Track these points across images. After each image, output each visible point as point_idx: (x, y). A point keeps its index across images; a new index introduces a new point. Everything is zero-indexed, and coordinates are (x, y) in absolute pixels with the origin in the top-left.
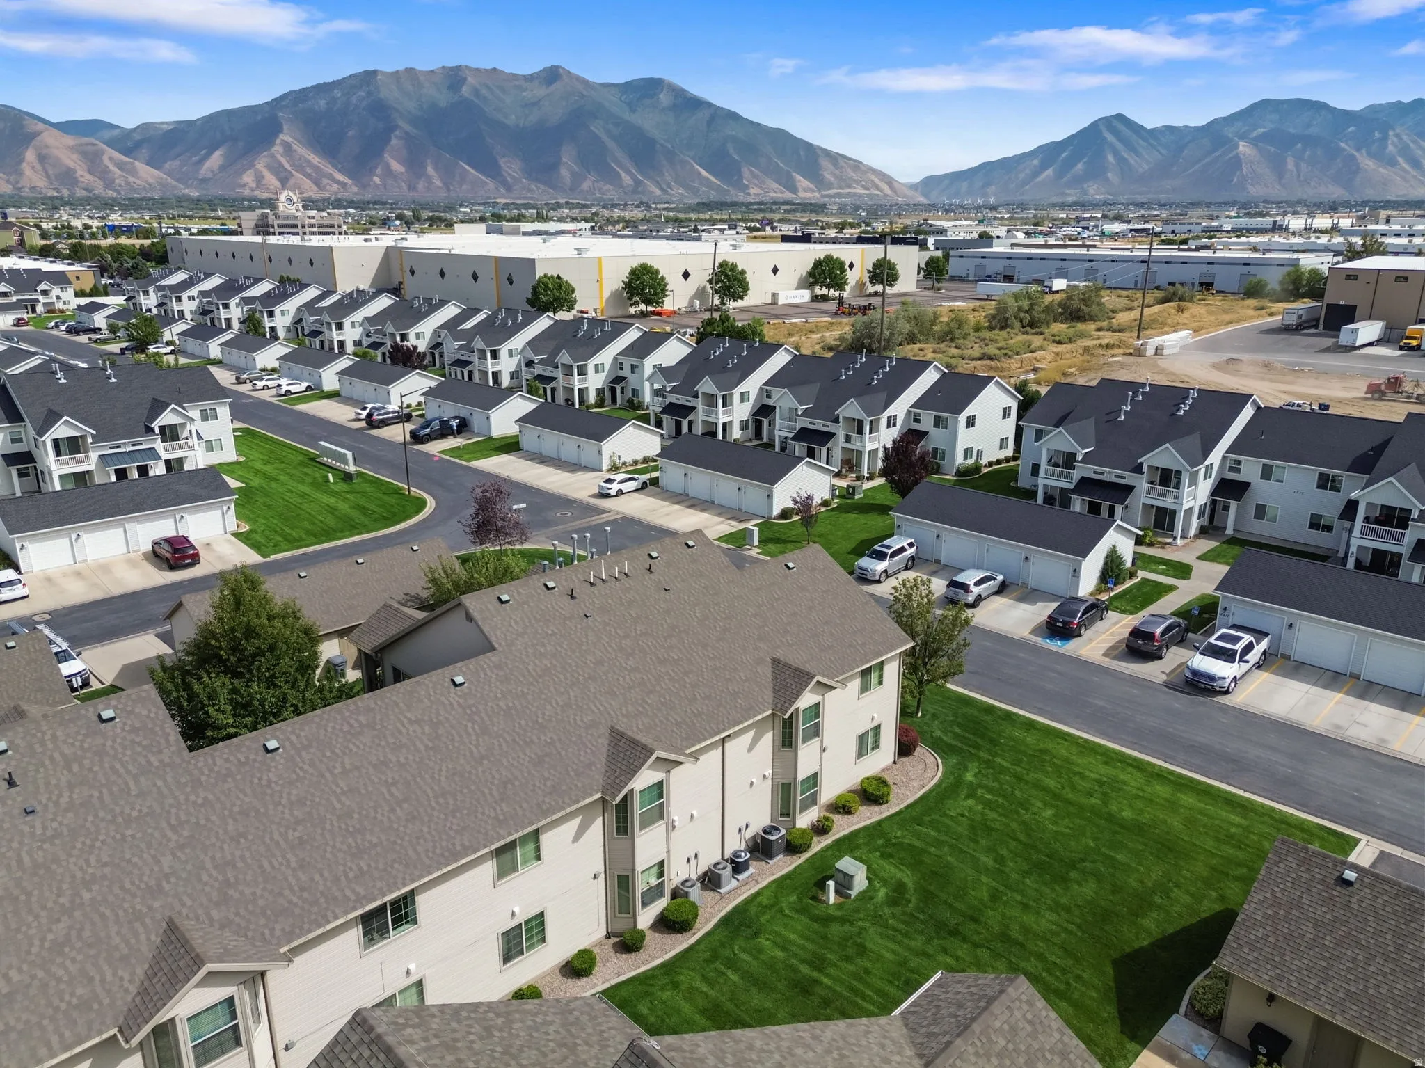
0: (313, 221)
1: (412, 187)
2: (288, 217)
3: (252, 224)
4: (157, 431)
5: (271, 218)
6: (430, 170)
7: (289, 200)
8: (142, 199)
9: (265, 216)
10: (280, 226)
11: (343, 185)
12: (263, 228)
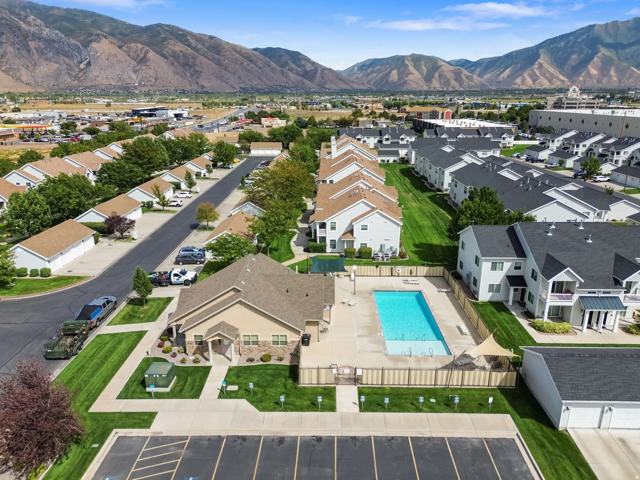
0: (585, 101)
2: (572, 99)
5: (564, 99)
7: (574, 91)
9: (560, 99)
10: (567, 104)
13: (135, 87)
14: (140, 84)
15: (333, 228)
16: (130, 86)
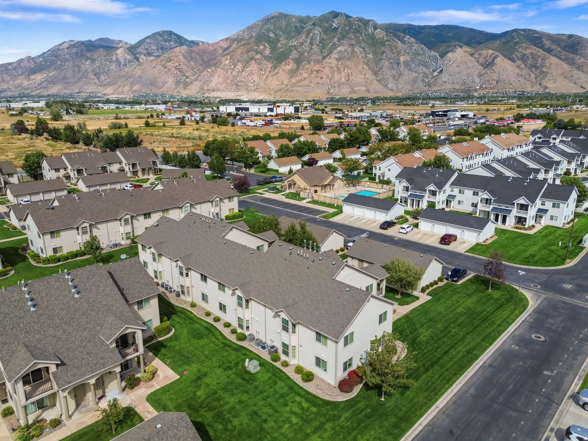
15: (380, 170)
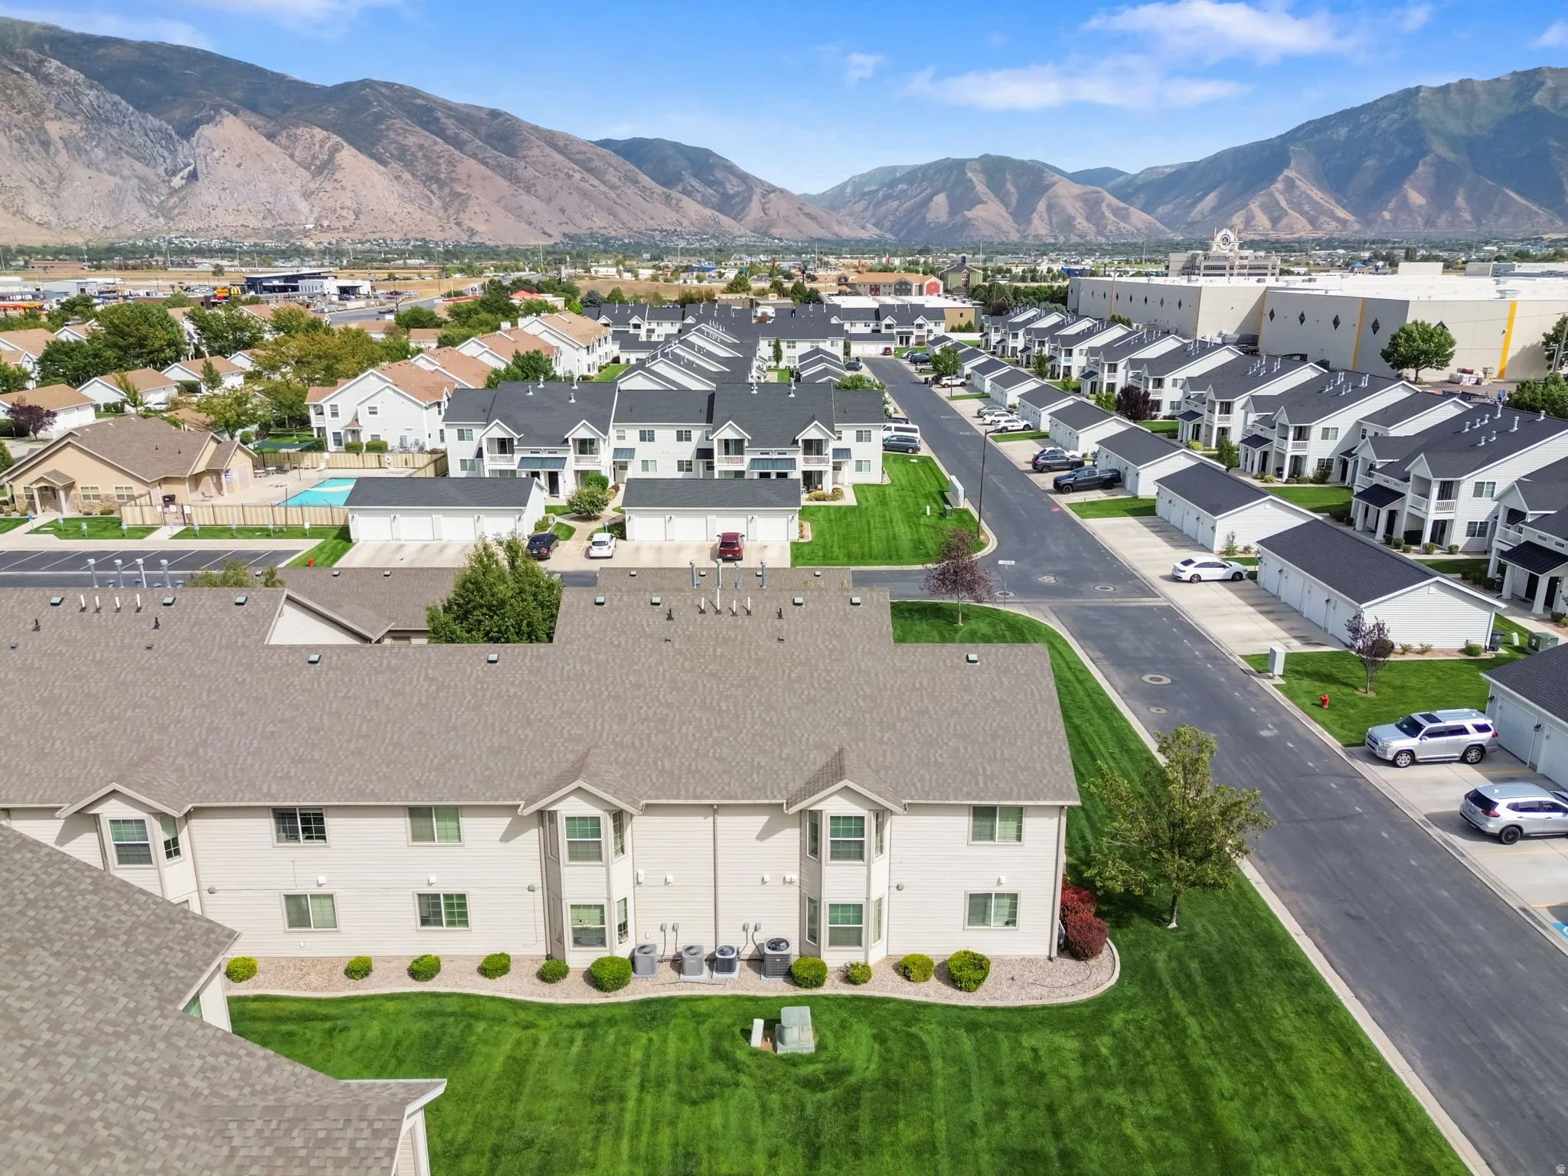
0: (1245, 262)
1: (1429, 222)
2: (1218, 258)
3: (1180, 266)
4: (800, 443)
5: (1200, 258)
6: (1460, 201)
7: (1226, 240)
8: (1124, 244)
9: (1194, 257)
10: (1206, 268)
11: (1344, 223)
12: (1189, 269)
13: (306, 234)
14: (318, 225)
16: (292, 229)
